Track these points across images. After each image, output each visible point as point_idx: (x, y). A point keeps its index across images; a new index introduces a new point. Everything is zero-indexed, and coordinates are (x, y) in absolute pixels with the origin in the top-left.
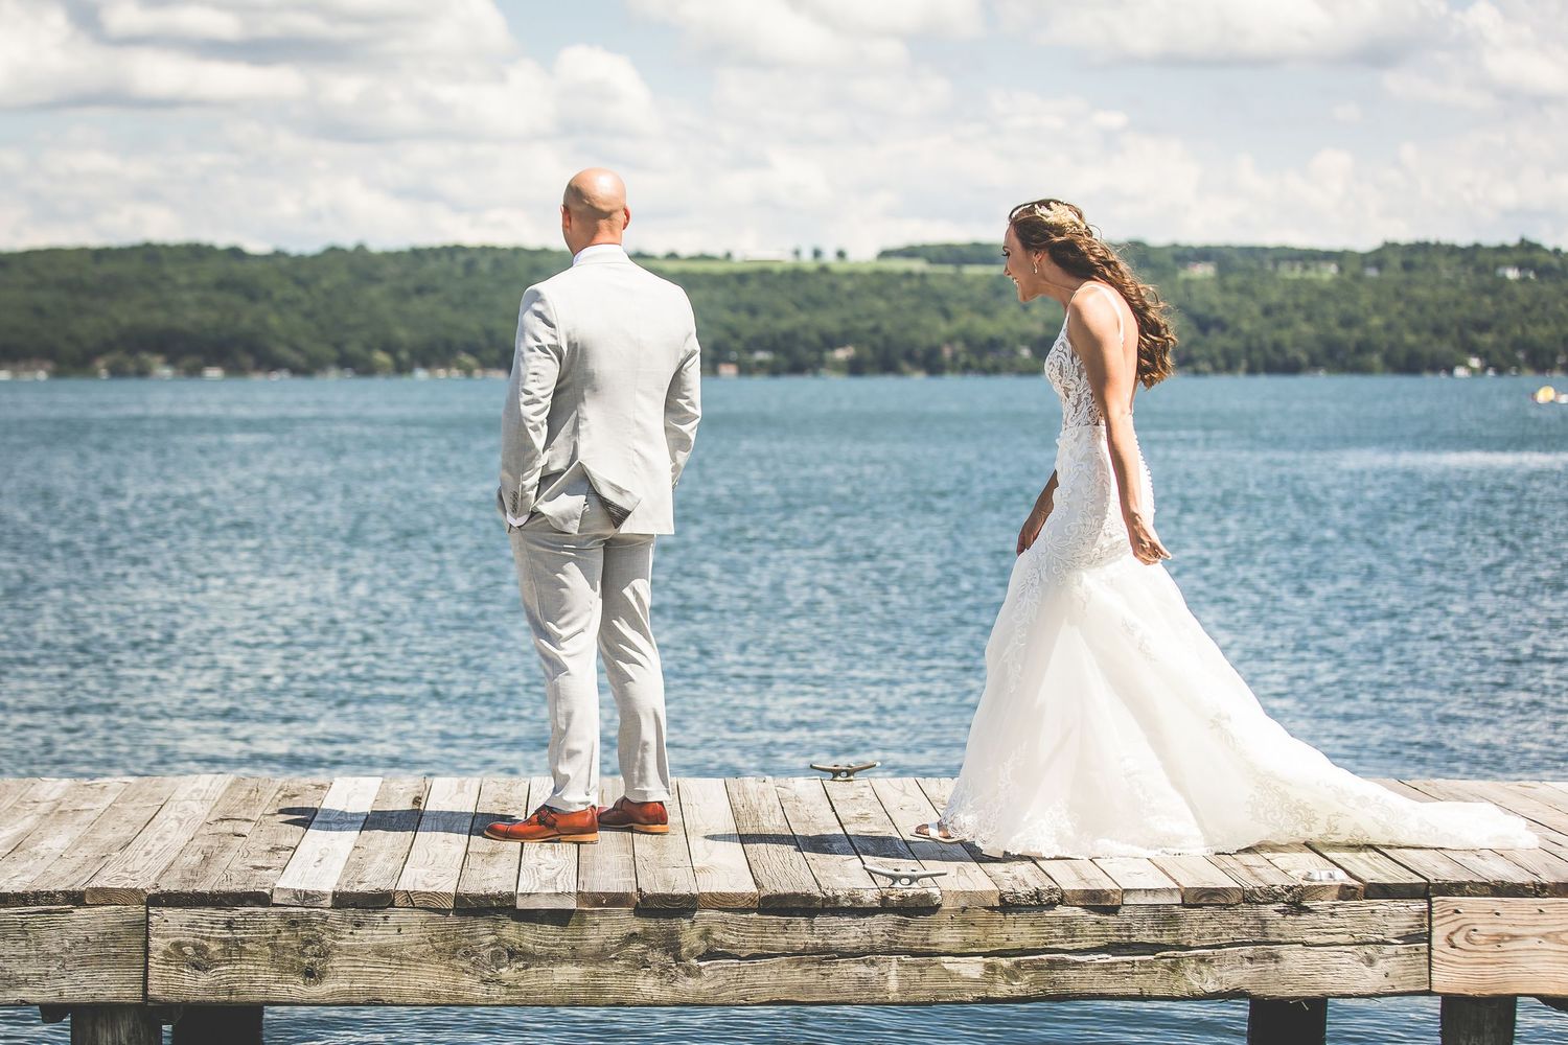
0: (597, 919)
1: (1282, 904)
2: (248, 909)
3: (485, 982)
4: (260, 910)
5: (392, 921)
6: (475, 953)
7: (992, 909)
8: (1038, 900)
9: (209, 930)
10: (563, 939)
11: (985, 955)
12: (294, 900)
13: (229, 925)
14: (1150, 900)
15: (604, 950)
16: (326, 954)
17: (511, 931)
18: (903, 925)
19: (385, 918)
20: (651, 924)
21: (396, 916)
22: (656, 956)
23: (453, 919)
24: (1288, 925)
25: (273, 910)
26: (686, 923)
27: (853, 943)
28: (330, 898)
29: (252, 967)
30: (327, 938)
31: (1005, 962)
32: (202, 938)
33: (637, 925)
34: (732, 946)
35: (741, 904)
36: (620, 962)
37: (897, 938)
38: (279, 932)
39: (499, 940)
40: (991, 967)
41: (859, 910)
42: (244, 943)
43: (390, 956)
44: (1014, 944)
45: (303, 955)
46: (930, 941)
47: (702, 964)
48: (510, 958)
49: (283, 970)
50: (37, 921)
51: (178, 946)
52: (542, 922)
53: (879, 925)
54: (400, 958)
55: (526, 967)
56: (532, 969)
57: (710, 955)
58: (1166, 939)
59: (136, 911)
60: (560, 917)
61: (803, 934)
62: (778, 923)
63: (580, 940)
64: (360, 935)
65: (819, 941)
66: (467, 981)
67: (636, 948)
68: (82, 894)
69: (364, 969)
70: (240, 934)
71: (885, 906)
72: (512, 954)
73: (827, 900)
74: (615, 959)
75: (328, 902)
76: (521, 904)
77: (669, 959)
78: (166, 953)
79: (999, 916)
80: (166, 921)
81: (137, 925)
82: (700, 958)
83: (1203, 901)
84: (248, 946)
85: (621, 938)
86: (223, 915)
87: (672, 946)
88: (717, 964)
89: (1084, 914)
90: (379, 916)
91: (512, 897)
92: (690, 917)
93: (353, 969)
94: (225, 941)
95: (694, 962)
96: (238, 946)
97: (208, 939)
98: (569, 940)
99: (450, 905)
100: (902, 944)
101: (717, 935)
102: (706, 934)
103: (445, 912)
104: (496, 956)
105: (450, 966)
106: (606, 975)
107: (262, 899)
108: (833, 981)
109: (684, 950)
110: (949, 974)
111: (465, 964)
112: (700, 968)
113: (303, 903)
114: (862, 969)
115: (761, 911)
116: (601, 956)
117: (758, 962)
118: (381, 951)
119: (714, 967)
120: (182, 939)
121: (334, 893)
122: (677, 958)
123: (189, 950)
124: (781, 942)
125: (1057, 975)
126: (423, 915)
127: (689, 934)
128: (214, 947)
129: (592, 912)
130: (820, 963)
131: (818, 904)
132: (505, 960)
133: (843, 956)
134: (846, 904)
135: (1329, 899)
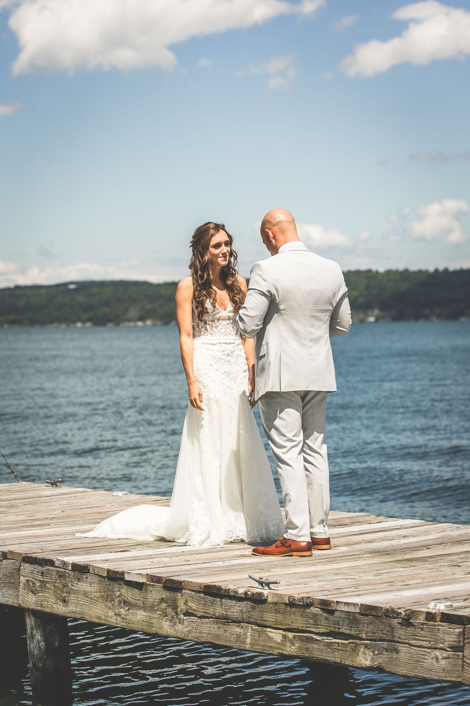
0: (151, 588)
1: (400, 620)
2: (48, 567)
3: (116, 614)
4: (51, 568)
5: (88, 579)
6: (113, 599)
7: (286, 604)
8: (303, 602)
9: (37, 576)
10: (140, 597)
11: (285, 630)
12: (61, 565)
13: (42, 574)
14: (346, 609)
15: (153, 605)
16: (69, 592)
17: (124, 591)
18: (254, 608)
19: (87, 578)
20: (168, 594)
21: (90, 578)
22: (170, 611)
23: (107, 582)
24: (401, 633)
25: (55, 569)
26: (180, 595)
27: (236, 615)
28: (71, 565)
29: (48, 595)
30: (70, 585)
31: (290, 635)
32: (35, 579)
33: (164, 594)
34: (194, 610)
35: (197, 588)
36: (158, 612)
37: (252, 615)
38: (56, 580)
39: (121, 594)
40: (284, 637)
42: (46, 583)
43: (88, 597)
44: (295, 626)
45: (63, 592)
46: (263, 619)
47: (185, 618)
48: (124, 604)
49: (58, 599)
51: (28, 581)
52: (133, 587)
53: (245, 607)
54: (91, 599)
55: (129, 610)
56: (131, 611)
57: (187, 614)
58: (353, 633)
59: (17, 563)
60: (139, 586)
61: (219, 607)
62: (210, 601)
63: (146, 598)
64: (80, 585)
65: (224, 612)
66: (111, 613)
67: (164, 605)
68: (6, 553)
69: (80, 602)
70: (45, 579)
71: (246, 597)
72: (125, 602)
73: (226, 590)
74: (157, 610)
75: (70, 567)
76: (127, 578)
77: (174, 613)
78: (24, 584)
79: (289, 609)
80: (25, 569)
81: (17, 570)
82: (184, 614)
83: (367, 613)
84: (47, 585)
85: (159, 600)
86: (40, 569)
87: (175, 606)
88: (190, 618)
89: (321, 613)
90: (85, 576)
91: (123, 573)
92: (181, 593)
93: (76, 601)
94: (41, 581)
95: (182, 616)
96: (44, 585)
97: (36, 580)
98: (143, 598)
99: (105, 575)
100: (253, 619)
101: (190, 604)
102: (186, 602)
103: (104, 578)
104: (120, 602)
105: (105, 604)
106: (153, 618)
107: (51, 563)
108: (227, 634)
109: (179, 609)
110: (270, 638)
111: (110, 605)
112: (184, 620)
113: (63, 567)
114: (238, 630)
115: (206, 593)
116: (152, 608)
117: (204, 620)
118: (85, 594)
119: (188, 620)
120: (29, 578)
121: (72, 563)
122: (177, 614)
123: (31, 584)
124: (211, 610)
125: (310, 645)
126: (98, 578)
127: (181, 601)
128: (38, 584)
129: (150, 585)
130: (224, 624)
131: (223, 592)
132: (122, 605)
133: (233, 622)
134: (232, 594)
135: (422, 619)
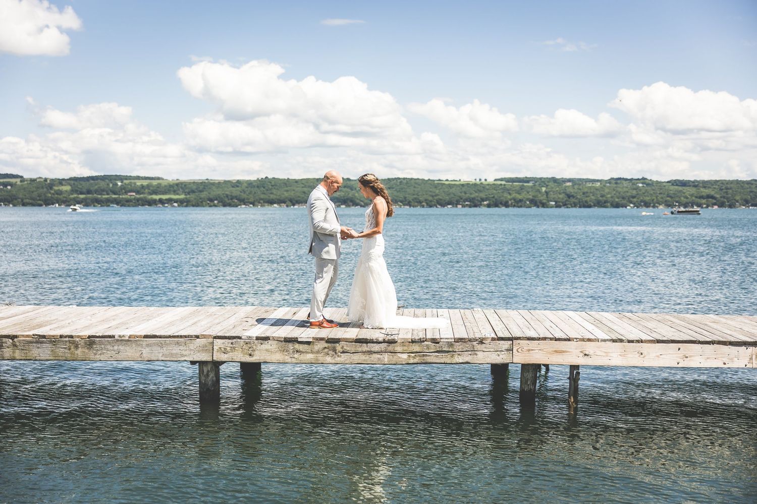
1: (478, 342)
2: (236, 340)
3: (291, 358)
4: (239, 340)
5: (269, 343)
6: (288, 351)
7: (410, 342)
8: (421, 340)
9: (227, 345)
11: (408, 353)
12: (247, 338)
13: (232, 343)
14: (447, 340)
16: (254, 351)
17: (297, 346)
18: (388, 346)
20: (330, 345)
21: (271, 342)
22: (331, 352)
23: (283, 343)
24: (479, 347)
25: (242, 340)
26: (338, 345)
27: (377, 350)
29: (237, 353)
30: (254, 347)
31: (413, 355)
33: (326, 345)
34: (348, 350)
35: (351, 341)
38: (243, 345)
39: (294, 348)
40: (409, 356)
41: (378, 342)
43: (269, 351)
44: (415, 351)
45: (249, 351)
46: (395, 350)
49: (244, 354)
50: (188, 342)
51: (220, 348)
52: (304, 344)
53: (384, 346)
54: (271, 352)
55: (300, 354)
56: (302, 355)
57: (343, 352)
58: (450, 350)
59: (211, 340)
60: (308, 343)
61: (365, 348)
62: (359, 345)
63: (313, 348)
64: (262, 346)
65: (369, 349)
66: (287, 357)
67: (326, 350)
68: (199, 336)
69: (263, 354)
70: (234, 346)
71: (384, 341)
72: (297, 351)
73: (371, 340)
74: (321, 353)
75: (255, 339)
76: (299, 340)
77: (334, 353)
78: (217, 350)
79: (411, 344)
80: (218, 342)
81: (210, 343)
82: (341, 353)
83: (459, 341)
84: (236, 349)
85: (322, 348)
86: (230, 341)
87: (334, 350)
89: (431, 344)
90: (266, 342)
91: (297, 338)
92: (339, 343)
93: (260, 354)
94: (231, 347)
95: (340, 354)
96: (234, 349)
97: (227, 347)
98: (310, 348)
100: (388, 350)
101: (345, 348)
102: (342, 347)
103: (282, 341)
104: (294, 352)
105: (283, 354)
106: (319, 357)
107: (240, 338)
108: (372, 359)
109: (337, 351)
110: (399, 357)
111: (286, 353)
113: (249, 339)
114: (379, 356)
115: (355, 342)
116: (318, 352)
117: (355, 354)
118: (267, 350)
119: (344, 355)
121: (256, 337)
122: (336, 353)
123: (223, 349)
124: (360, 349)
125: (425, 358)
126: (277, 342)
127: (338, 347)
128: (228, 349)
129: (316, 342)
130: (369, 354)
131: (369, 341)
132: (296, 353)
133: (374, 353)
134: (375, 341)
135: (489, 341)
